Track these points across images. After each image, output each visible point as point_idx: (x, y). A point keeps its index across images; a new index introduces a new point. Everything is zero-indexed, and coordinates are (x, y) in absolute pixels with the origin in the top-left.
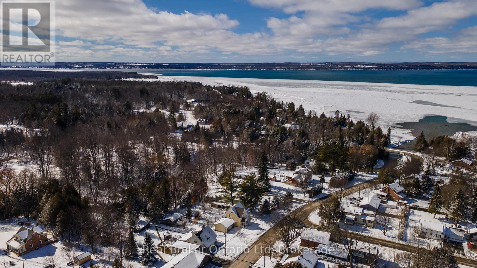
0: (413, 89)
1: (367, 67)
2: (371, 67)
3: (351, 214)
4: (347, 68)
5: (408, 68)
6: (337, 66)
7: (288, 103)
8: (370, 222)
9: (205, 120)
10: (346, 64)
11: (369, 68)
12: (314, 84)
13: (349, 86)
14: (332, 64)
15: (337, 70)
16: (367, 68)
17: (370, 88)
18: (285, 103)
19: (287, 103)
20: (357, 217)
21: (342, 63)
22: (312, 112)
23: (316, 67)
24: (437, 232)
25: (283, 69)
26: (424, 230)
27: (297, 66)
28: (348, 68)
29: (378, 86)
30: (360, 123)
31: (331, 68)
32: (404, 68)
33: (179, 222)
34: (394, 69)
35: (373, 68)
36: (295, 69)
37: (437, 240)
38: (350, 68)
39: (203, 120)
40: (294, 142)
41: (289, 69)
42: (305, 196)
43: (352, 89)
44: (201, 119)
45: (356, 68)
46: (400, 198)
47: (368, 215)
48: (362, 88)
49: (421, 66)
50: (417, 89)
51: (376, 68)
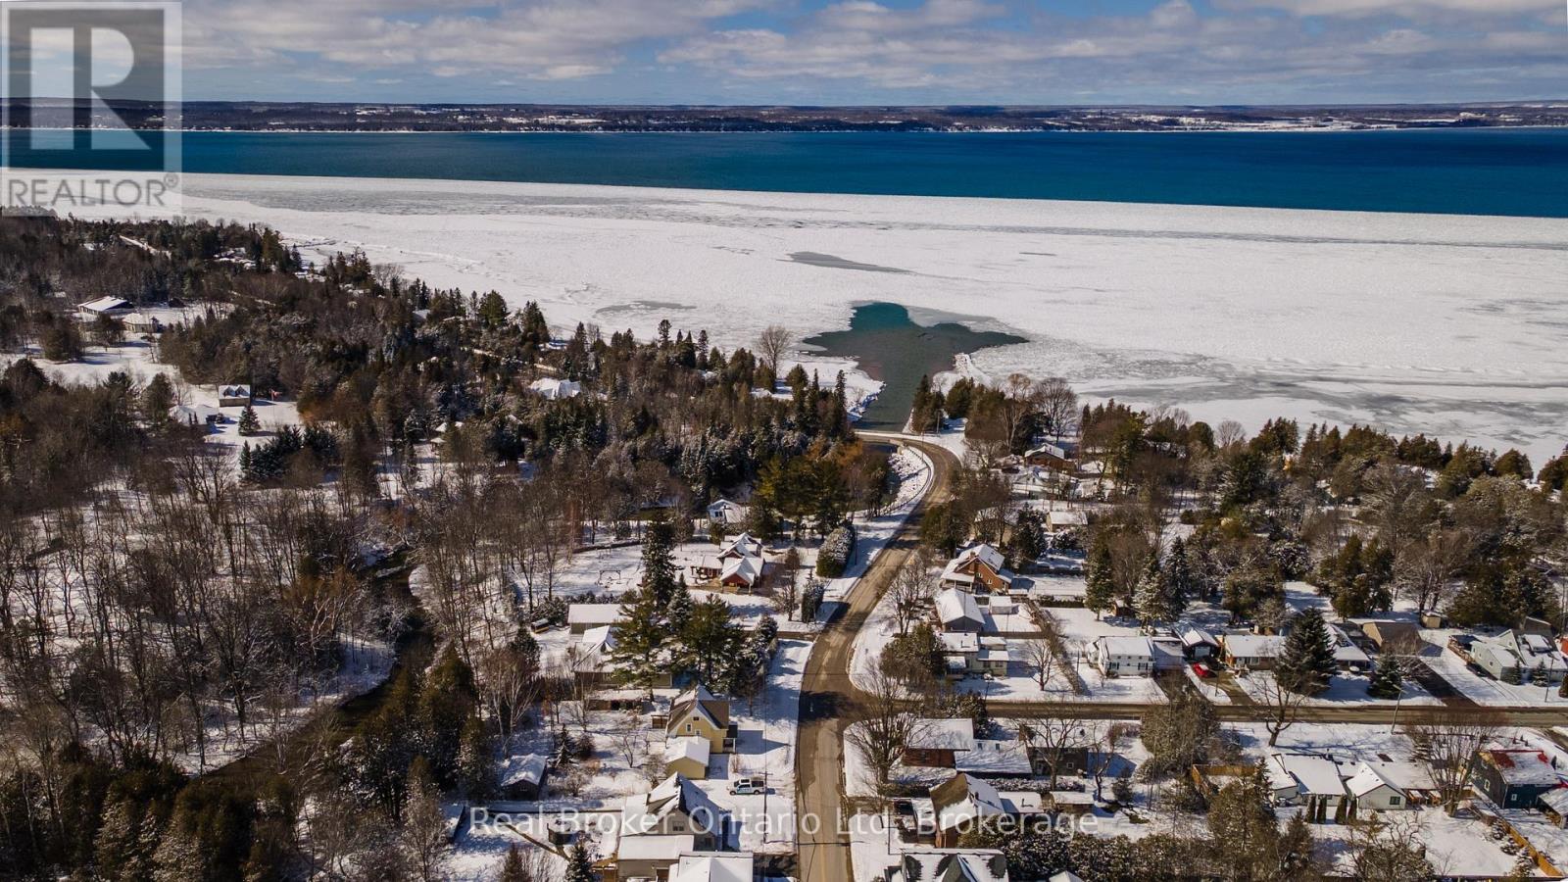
0: (759, 208)
1: (577, 121)
2: (590, 121)
3: (955, 653)
4: (515, 126)
5: (694, 128)
6: (482, 117)
7: (480, 296)
8: (999, 663)
9: (247, 388)
10: (507, 109)
11: (585, 127)
12: (461, 196)
13: (577, 201)
14: (463, 108)
15: (486, 131)
16: (577, 127)
17: (643, 207)
18: (466, 294)
19: (474, 294)
20: (970, 656)
21: (494, 106)
22: (585, 327)
23: (414, 121)
24: (1140, 658)
25: (300, 127)
26: (1115, 661)
27: (341, 115)
28: (521, 125)
29: (661, 201)
30: (742, 356)
31: (465, 127)
32: (683, 127)
33: (554, 781)
34: (656, 128)
35: (595, 127)
36: (344, 127)
37: (1141, 675)
38: (528, 125)
39: (240, 392)
40: (635, 450)
41: (322, 127)
42: (790, 620)
43: (592, 214)
44: (235, 388)
45: (545, 126)
46: (1004, 582)
47: (990, 648)
48: (623, 210)
49: (727, 119)
50: (768, 208)
51: (605, 128)
